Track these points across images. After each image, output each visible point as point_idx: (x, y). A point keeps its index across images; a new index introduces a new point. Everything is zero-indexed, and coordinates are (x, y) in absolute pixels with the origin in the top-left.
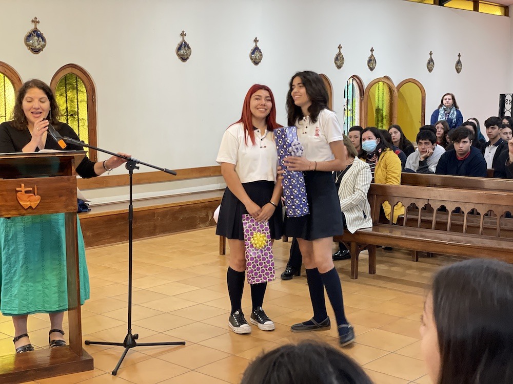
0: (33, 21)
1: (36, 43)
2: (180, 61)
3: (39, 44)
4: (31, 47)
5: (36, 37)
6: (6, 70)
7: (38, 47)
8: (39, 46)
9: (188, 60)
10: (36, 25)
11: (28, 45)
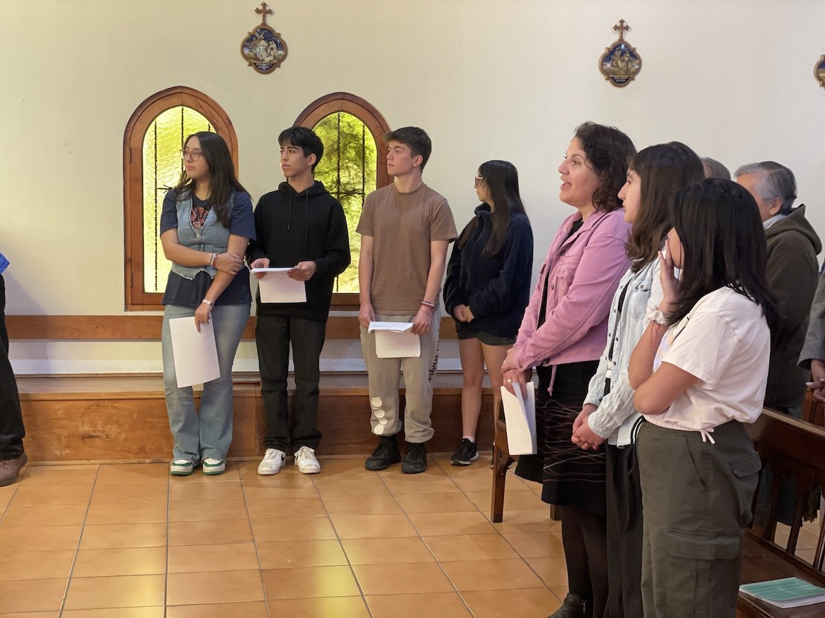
0: (258, 11)
1: (264, 54)
2: (609, 84)
3: (269, 55)
4: (252, 61)
5: (263, 42)
6: (201, 102)
7: (267, 59)
8: (271, 58)
9: (632, 84)
10: (264, 19)
11: (246, 57)
